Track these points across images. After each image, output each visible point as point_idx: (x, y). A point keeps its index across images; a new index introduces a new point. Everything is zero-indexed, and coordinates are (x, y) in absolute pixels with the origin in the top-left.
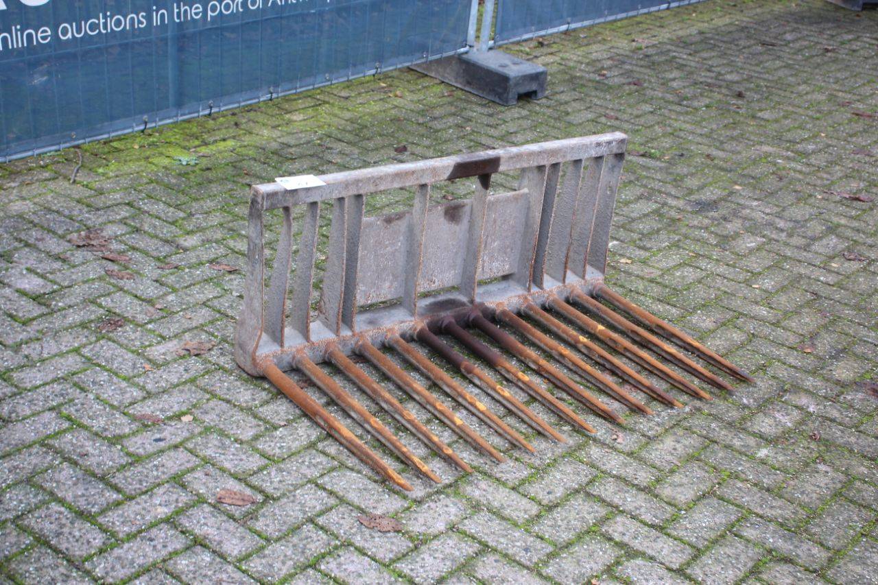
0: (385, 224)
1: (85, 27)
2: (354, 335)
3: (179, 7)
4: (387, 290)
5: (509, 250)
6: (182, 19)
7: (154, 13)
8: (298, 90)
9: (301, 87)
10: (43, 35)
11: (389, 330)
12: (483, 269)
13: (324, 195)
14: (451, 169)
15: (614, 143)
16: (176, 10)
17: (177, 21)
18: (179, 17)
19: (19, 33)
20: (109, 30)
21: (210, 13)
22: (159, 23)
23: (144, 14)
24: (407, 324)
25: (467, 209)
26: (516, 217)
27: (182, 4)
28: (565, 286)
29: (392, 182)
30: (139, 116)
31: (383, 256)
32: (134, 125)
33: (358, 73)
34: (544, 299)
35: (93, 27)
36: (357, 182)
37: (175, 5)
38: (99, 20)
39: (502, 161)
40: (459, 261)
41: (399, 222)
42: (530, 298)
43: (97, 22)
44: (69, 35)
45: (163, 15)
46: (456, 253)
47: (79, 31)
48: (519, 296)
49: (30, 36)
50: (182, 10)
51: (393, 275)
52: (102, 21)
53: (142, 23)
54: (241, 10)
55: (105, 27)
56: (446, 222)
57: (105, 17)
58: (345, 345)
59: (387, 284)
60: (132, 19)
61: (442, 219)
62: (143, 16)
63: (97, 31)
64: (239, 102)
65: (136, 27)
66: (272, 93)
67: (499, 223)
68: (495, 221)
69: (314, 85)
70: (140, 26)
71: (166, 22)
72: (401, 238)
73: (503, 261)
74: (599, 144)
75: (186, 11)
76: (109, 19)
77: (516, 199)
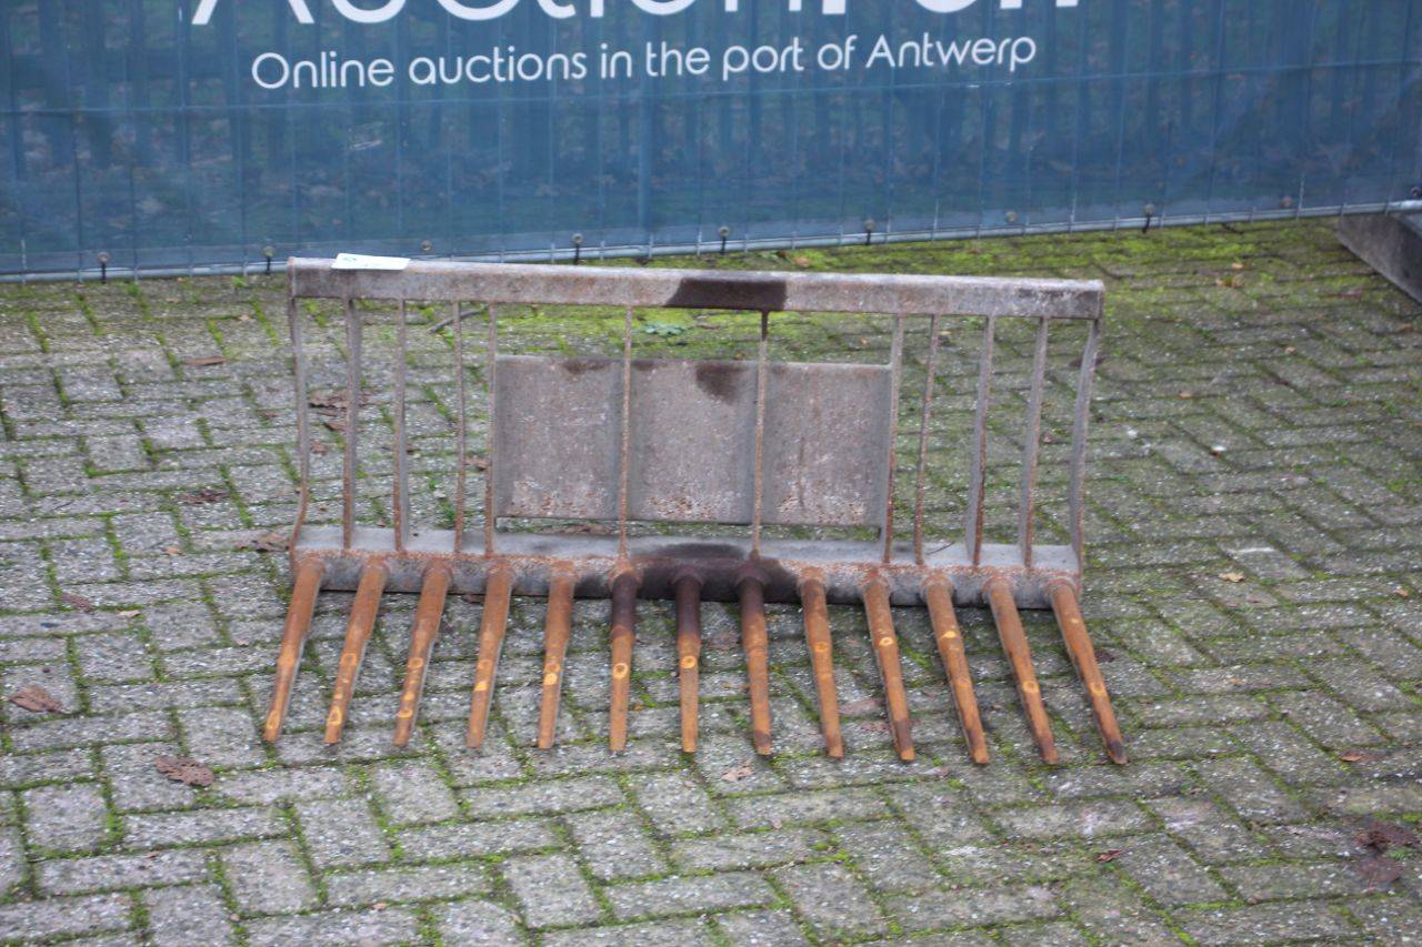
0: (568, 373)
1: (465, 68)
2: (486, 558)
3: (657, 50)
4: (583, 498)
5: (859, 476)
6: (663, 73)
7: (604, 56)
8: (937, 235)
9: (941, 229)
10: (377, 73)
11: (560, 564)
12: (801, 503)
13: (409, 290)
14: (674, 289)
15: (1067, 297)
16: (650, 55)
17: (654, 74)
18: (656, 65)
19: (333, 64)
20: (511, 78)
21: (727, 67)
22: (613, 75)
23: (583, 56)
24: (602, 562)
25: (747, 375)
26: (865, 414)
27: (664, 45)
28: (975, 569)
29: (548, 291)
30: (564, 233)
31: (571, 432)
32: (553, 246)
33: (1096, 219)
34: (920, 583)
35: (480, 69)
36: (474, 278)
37: (649, 45)
38: (491, 57)
39: (789, 291)
40: (741, 475)
41: (598, 375)
42: (884, 573)
43: (487, 60)
44: (431, 78)
45: (622, 61)
46: (734, 459)
47: (451, 73)
48: (861, 566)
49: (352, 72)
50: (665, 56)
51: (595, 472)
52: (498, 60)
53: (579, 71)
54: (798, 68)
55: (504, 71)
56: (700, 392)
57: (505, 54)
58: (468, 572)
59: (584, 488)
60: (558, 63)
61: (693, 387)
62: (580, 60)
63: (487, 77)
64: (790, 237)
65: (566, 76)
66: (869, 232)
67: (825, 416)
68: (817, 413)
69: (977, 229)
70: (575, 76)
71: (629, 74)
72: (606, 406)
73: (849, 496)
74: (1026, 293)
75: (672, 60)
76: (511, 59)
77: (862, 376)
